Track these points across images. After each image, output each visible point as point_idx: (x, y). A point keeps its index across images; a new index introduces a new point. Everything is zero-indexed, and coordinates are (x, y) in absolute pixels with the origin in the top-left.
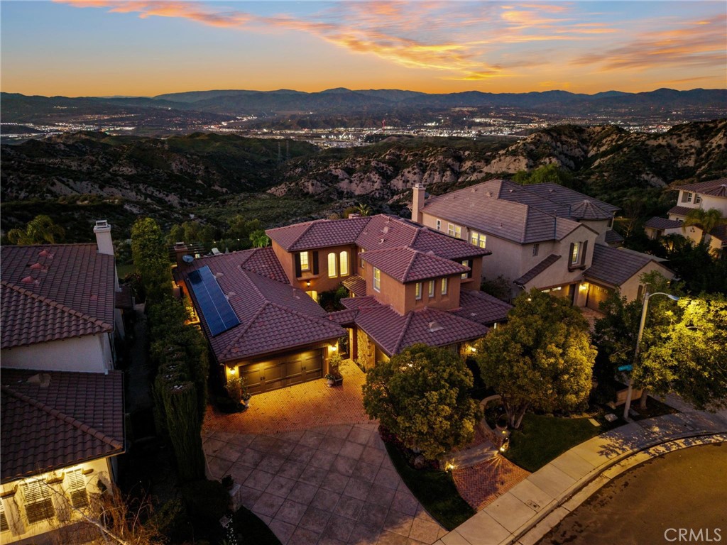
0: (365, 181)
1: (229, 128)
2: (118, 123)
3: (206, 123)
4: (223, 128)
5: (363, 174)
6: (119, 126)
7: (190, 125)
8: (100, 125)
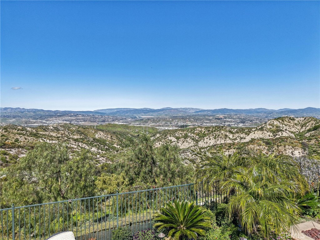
0: (185, 142)
1: (122, 122)
2: (78, 120)
3: (113, 121)
4: (120, 122)
5: (184, 139)
6: (78, 121)
7: (107, 121)
8: (71, 121)
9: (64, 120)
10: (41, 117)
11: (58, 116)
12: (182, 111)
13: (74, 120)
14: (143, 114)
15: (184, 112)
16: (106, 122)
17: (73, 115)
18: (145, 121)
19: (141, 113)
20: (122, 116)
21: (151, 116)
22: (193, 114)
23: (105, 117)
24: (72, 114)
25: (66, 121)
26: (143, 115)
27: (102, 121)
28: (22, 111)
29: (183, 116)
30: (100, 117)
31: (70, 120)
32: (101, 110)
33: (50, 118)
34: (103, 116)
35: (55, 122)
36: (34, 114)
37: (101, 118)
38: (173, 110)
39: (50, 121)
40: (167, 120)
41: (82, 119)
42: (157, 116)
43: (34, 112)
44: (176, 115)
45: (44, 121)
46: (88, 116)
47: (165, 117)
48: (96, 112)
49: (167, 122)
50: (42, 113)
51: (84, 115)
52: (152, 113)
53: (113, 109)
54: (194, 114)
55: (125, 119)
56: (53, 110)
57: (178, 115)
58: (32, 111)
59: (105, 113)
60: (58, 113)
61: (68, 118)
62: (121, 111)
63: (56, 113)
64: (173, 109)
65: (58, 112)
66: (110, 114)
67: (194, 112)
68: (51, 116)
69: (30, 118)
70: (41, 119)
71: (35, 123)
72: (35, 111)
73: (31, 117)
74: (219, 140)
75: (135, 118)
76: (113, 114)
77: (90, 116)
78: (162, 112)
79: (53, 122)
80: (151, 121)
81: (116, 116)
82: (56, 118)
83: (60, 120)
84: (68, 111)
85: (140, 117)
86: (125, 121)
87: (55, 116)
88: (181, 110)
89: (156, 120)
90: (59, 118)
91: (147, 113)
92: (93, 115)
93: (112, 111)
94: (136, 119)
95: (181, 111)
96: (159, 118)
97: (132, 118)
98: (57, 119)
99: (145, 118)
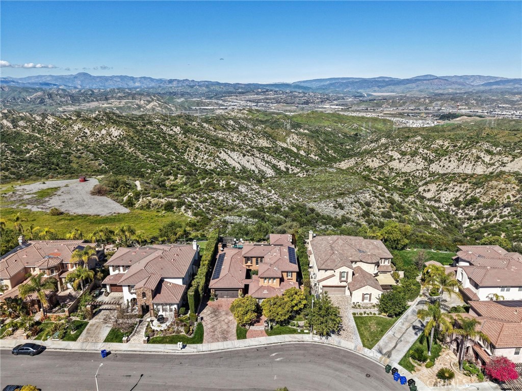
0: (411, 162)
1: (337, 105)
2: (268, 101)
3: (322, 102)
4: (333, 105)
5: (410, 157)
6: (268, 103)
7: (312, 103)
8: (258, 102)
9: (247, 101)
10: (216, 95)
11: (240, 93)
12: (455, 83)
13: (262, 101)
14: (376, 89)
15: (460, 84)
16: (310, 105)
17: (260, 93)
18: (377, 104)
19: (372, 86)
20: (339, 93)
21: (392, 92)
22: (477, 89)
23: (309, 95)
24: (260, 90)
25: (250, 101)
26: (375, 91)
27: (305, 102)
28: (192, 84)
29: (457, 94)
30: (301, 95)
31: (256, 100)
32: (304, 82)
33: (229, 96)
34: (306, 93)
35: (235, 104)
36: (207, 90)
37: (302, 97)
38: (436, 80)
39: (229, 101)
40: (420, 103)
41: (274, 99)
42: (403, 93)
43: (207, 87)
44: (441, 92)
45: (221, 102)
46: (283, 93)
47: (417, 94)
48: (297, 86)
49: (420, 106)
50: (217, 88)
51: (277, 91)
52: (393, 87)
53: (324, 79)
54: (482, 88)
55: (343, 99)
56: (232, 82)
57: (446, 92)
58: (204, 85)
59: (310, 88)
60: (239, 88)
61: (253, 96)
62: (338, 83)
63: (237, 88)
64: (437, 78)
65: (239, 86)
66: (317, 89)
67: (483, 85)
68: (230, 93)
69: (203, 97)
70: (217, 99)
71: (208, 105)
72: (208, 84)
73: (203, 94)
74: (464, 164)
75: (361, 96)
76: (324, 89)
77: (286, 92)
78: (414, 85)
79: (233, 104)
80: (388, 104)
81: (327, 92)
82: (237, 96)
83: (242, 101)
84: (253, 84)
85: (369, 95)
86: (342, 103)
87: (235, 93)
88: (454, 80)
89: (399, 102)
90: (241, 97)
91: (383, 87)
92: (291, 92)
93: (322, 84)
94: (361, 99)
95: (453, 83)
96: (405, 96)
97: (355, 97)
98: (238, 98)
99: (379, 96)
